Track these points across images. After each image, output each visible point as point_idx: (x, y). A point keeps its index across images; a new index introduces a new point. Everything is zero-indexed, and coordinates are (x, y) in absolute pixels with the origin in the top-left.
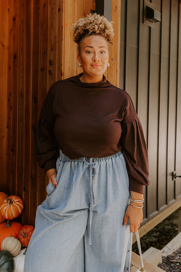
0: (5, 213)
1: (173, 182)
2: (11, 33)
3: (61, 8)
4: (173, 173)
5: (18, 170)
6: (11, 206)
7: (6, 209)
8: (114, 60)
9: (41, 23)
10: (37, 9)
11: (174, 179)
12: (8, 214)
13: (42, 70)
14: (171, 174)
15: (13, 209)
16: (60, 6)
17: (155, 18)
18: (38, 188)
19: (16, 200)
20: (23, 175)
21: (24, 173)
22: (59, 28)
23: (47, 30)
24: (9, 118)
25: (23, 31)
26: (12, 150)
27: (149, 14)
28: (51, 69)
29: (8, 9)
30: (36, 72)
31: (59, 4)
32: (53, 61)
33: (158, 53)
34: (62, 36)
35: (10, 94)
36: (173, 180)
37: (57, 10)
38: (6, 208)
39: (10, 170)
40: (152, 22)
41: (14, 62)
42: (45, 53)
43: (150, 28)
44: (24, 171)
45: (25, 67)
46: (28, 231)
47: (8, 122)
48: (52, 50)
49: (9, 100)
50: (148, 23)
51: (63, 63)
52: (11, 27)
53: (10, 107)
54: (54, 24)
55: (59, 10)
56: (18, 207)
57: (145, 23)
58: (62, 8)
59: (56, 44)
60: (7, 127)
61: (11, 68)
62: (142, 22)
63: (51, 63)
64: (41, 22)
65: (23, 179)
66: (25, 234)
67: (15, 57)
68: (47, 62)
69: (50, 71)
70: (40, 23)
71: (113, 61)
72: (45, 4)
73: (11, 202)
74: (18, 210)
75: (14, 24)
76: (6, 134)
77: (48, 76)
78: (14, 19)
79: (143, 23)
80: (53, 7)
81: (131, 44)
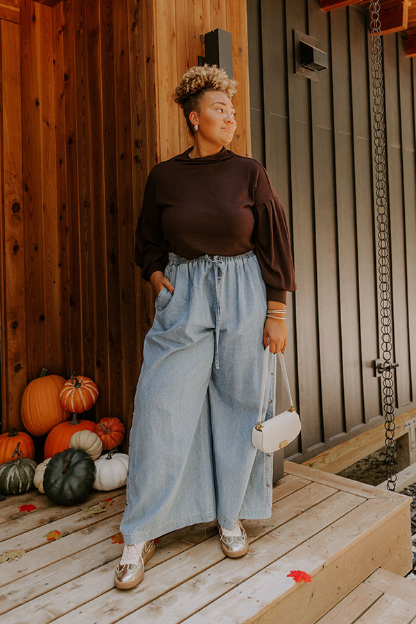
0: (70, 401)
1: (375, 380)
2: (61, 101)
3: (151, 57)
4: (374, 362)
5: (85, 335)
6: (79, 389)
7: (70, 394)
8: (241, 137)
9: (117, 82)
10: (108, 59)
11: (378, 375)
12: (75, 402)
13: (122, 157)
14: (370, 365)
15: (83, 394)
16: (148, 54)
17: (315, 62)
18: (123, 355)
19: (85, 382)
20: (96, 342)
21: (96, 337)
22: (148, 89)
23: (129, 92)
24: (63, 249)
25: (84, 97)
26: (72, 304)
27: (305, 56)
28: (138, 154)
29: (54, 61)
30: (111, 163)
31: (148, 51)
32: (141, 142)
33: (328, 128)
34: (155, 101)
35: (63, 207)
36: (375, 376)
37: (145, 60)
38: (70, 392)
39: (68, 339)
40: (313, 71)
41: (69, 150)
42: (127, 130)
43: (309, 81)
44: (96, 334)
45: (91, 157)
46: (111, 423)
47: (62, 256)
48: (139, 124)
49: (61, 218)
50: (303, 72)
51: (158, 143)
52: (61, 92)
53: (63, 230)
54: (140, 81)
55: (148, 60)
56: (90, 391)
57: (297, 73)
58: (153, 56)
59: (145, 114)
60: (60, 265)
61: (63, 161)
62: (292, 72)
63: (138, 144)
64: (117, 80)
65: (95, 347)
66: (107, 428)
67: (71, 141)
68: (131, 144)
69: (136, 158)
70: (115, 81)
71: (239, 140)
72: (123, 52)
73: (78, 385)
74: (91, 396)
75: (67, 86)
76: (57, 277)
77: (133, 167)
78: (66, 78)
79: (294, 72)
80: (138, 55)
81: (274, 113)
